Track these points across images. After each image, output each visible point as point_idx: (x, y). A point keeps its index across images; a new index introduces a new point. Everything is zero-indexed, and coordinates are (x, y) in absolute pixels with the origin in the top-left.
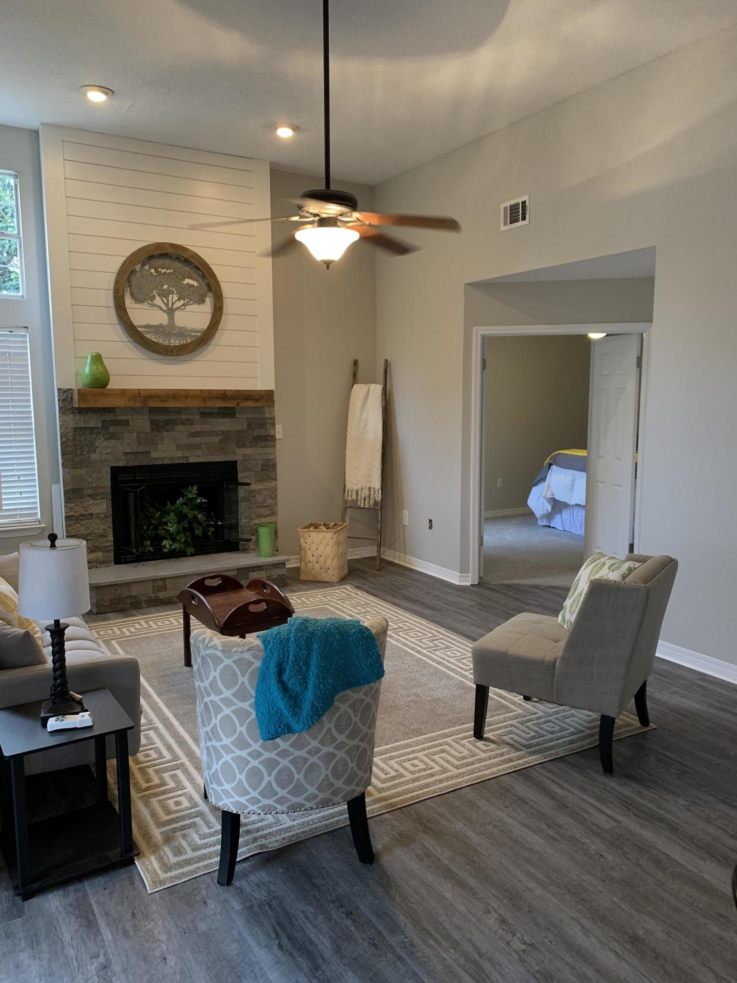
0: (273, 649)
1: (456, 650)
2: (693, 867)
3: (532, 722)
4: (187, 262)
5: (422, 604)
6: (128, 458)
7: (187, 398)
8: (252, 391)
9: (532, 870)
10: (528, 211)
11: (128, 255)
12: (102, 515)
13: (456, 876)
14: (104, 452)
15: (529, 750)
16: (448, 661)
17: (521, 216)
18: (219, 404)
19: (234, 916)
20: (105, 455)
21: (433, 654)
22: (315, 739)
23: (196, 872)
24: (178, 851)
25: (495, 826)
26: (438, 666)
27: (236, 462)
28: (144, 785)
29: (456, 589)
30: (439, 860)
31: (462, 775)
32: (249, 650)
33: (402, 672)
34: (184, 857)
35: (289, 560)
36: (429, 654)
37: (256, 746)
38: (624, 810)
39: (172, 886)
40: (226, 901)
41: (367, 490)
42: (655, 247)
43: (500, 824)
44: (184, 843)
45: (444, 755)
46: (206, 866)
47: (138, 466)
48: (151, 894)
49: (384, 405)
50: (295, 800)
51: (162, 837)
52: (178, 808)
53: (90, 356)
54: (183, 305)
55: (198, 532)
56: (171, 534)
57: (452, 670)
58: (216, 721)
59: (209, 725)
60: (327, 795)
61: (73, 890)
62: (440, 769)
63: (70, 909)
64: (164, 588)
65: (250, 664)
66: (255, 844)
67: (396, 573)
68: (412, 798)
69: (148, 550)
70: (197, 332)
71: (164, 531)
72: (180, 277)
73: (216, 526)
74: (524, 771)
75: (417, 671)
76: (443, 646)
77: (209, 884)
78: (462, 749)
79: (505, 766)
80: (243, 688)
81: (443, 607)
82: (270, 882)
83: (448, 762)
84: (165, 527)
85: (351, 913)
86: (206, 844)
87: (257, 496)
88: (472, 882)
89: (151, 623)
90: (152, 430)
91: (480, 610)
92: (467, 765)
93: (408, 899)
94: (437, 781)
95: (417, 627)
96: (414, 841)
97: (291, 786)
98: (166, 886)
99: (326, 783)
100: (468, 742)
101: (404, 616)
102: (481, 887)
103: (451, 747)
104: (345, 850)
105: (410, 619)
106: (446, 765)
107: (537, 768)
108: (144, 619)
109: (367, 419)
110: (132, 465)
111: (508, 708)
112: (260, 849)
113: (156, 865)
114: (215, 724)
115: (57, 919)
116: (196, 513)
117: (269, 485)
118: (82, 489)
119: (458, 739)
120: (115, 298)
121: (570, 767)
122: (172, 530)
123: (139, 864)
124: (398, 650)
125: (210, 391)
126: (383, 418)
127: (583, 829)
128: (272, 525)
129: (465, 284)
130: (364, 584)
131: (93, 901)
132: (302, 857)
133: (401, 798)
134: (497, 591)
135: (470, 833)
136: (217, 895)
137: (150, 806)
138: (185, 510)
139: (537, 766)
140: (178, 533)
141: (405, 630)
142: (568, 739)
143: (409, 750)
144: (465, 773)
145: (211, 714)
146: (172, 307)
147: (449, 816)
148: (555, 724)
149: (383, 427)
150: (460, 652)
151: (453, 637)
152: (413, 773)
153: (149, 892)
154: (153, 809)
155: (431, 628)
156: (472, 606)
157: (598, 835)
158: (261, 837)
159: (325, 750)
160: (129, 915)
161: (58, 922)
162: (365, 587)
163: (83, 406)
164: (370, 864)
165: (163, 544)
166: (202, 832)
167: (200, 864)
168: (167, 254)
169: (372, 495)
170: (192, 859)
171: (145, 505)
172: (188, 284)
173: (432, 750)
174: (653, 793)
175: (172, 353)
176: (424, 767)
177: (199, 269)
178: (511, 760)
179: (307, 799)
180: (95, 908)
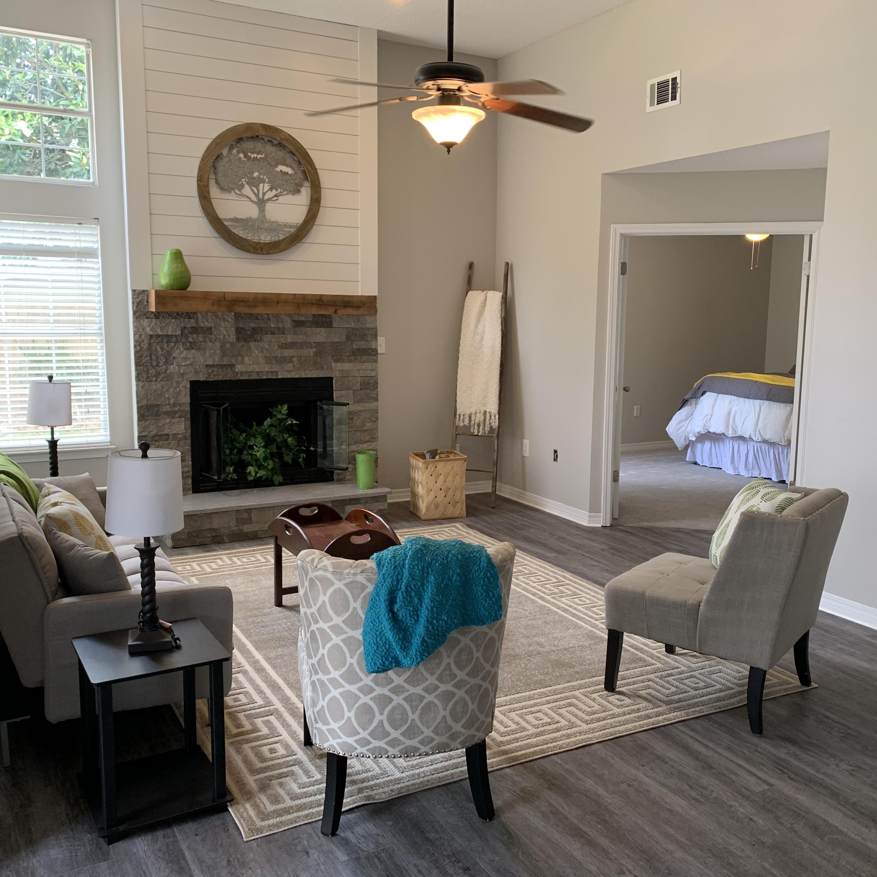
0: (386, 575)
1: (585, 597)
2: (856, 835)
3: (673, 677)
4: (281, 146)
5: (545, 546)
6: (210, 371)
7: (278, 303)
8: (353, 296)
9: (671, 831)
10: (679, 89)
11: (214, 136)
12: (180, 436)
13: (586, 835)
14: (183, 364)
15: (669, 707)
16: (575, 609)
17: (670, 96)
18: (315, 311)
19: (340, 867)
20: (184, 367)
21: (558, 601)
22: (432, 674)
23: (296, 822)
24: (276, 799)
25: (629, 785)
26: (564, 614)
27: (332, 379)
28: (235, 731)
29: (584, 530)
30: (566, 818)
31: (593, 730)
32: (362, 572)
33: (523, 619)
34: (281, 806)
35: (391, 493)
36: (553, 600)
37: (368, 680)
38: (779, 774)
39: (270, 835)
40: (331, 852)
41: (482, 414)
42: (829, 131)
43: (636, 784)
44: (281, 792)
45: (571, 708)
46: (306, 816)
47: (221, 381)
48: (247, 842)
49: (503, 316)
50: (408, 743)
51: (257, 784)
52: (274, 755)
53: (169, 253)
54: (276, 196)
55: (288, 458)
56: (257, 460)
57: (580, 619)
58: (323, 651)
59: (315, 656)
60: (444, 739)
61: (162, 836)
62: (567, 723)
63: (159, 854)
64: (249, 521)
65: (364, 587)
66: (360, 795)
67: (513, 511)
68: (534, 753)
69: (231, 478)
70: (291, 227)
71: (250, 456)
72: (273, 163)
73: (308, 452)
74: (663, 728)
75: (540, 619)
76: (569, 593)
77: (310, 834)
78: (592, 703)
79: (641, 723)
80: (355, 614)
81: (569, 550)
82: (378, 835)
83: (576, 716)
84: (250, 452)
85: (469, 868)
86: (306, 793)
87: (355, 418)
88: (603, 841)
89: (235, 559)
90: (238, 339)
91: (613, 554)
92: (598, 720)
93: (532, 858)
94: (564, 735)
95: (540, 571)
96: (538, 798)
97: (405, 727)
98: (264, 835)
99: (443, 725)
100: (599, 696)
101: (523, 559)
102: (613, 847)
103: (580, 701)
104: (460, 805)
105: (531, 562)
106: (573, 719)
107: (680, 726)
108: (227, 554)
109: (484, 332)
110: (214, 379)
111: (645, 661)
112: (366, 800)
113: (252, 813)
114: (323, 655)
115: (146, 864)
116: (286, 436)
117: (369, 406)
118: (158, 405)
119: (587, 692)
120: (199, 186)
121: (716, 726)
122: (258, 454)
123: (233, 810)
124: (518, 595)
125: (304, 296)
126: (502, 331)
127: (731, 791)
128: (372, 452)
129: (603, 174)
130: (477, 523)
131: (184, 846)
132: (412, 810)
133: (523, 752)
134: (632, 534)
135: (601, 791)
136: (320, 846)
137: (242, 752)
138: (274, 433)
139: (678, 724)
140: (265, 459)
141: (525, 574)
142: (714, 696)
143: (532, 702)
144: (595, 728)
145: (318, 643)
146: (263, 198)
147: (577, 773)
148: (700, 679)
149: (502, 341)
150: (589, 599)
151: (582, 583)
152: (536, 726)
153: (245, 840)
154: (246, 756)
155: (555, 573)
156: (603, 550)
157: (748, 798)
158: (367, 788)
159: (443, 688)
160: (225, 863)
161: (147, 866)
162: (478, 526)
163: (161, 310)
164: (490, 820)
165: (248, 471)
166: (300, 781)
167: (300, 814)
168: (257, 136)
169: (487, 420)
170: (292, 808)
171: (229, 425)
172: (281, 171)
173: (558, 703)
174: (812, 756)
175: (262, 251)
176: (549, 720)
177: (294, 155)
178: (648, 717)
179: (422, 742)
180: (187, 854)
